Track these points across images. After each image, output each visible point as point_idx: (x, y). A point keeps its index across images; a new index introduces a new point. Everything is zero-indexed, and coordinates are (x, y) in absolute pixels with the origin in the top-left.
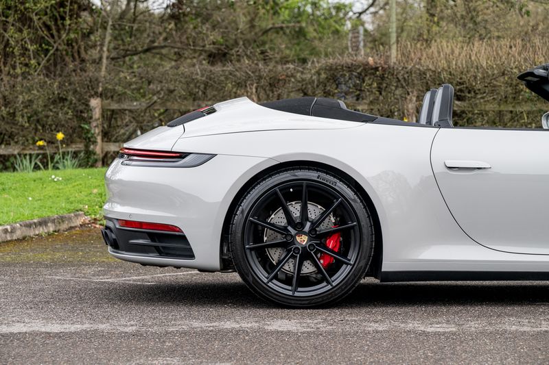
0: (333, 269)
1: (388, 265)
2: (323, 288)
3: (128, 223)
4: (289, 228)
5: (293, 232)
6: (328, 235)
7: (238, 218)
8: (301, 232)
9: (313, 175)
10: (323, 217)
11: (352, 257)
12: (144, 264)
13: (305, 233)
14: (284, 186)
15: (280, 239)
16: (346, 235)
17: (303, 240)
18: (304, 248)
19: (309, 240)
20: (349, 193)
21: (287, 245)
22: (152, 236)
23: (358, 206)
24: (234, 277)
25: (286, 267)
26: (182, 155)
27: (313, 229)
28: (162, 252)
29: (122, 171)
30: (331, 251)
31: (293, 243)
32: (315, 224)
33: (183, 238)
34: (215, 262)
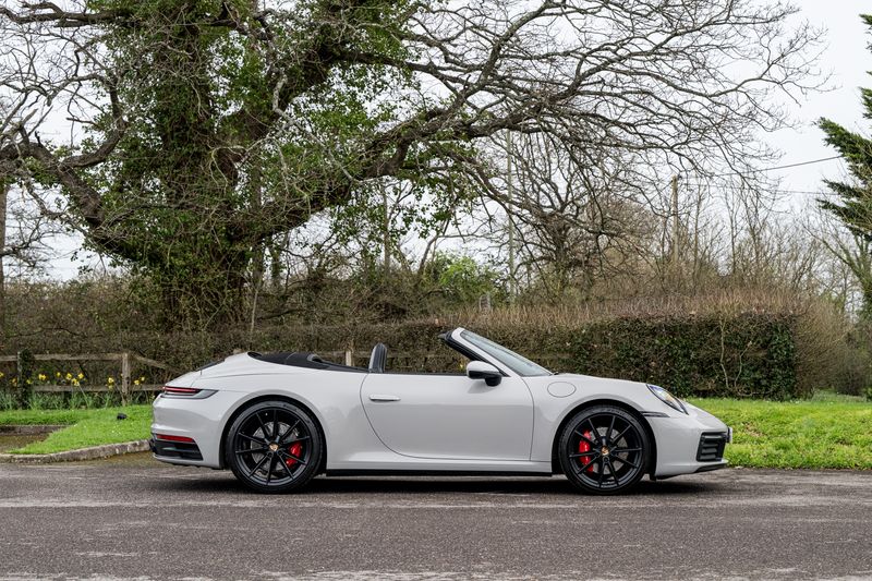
0: (294, 467)
1: (330, 465)
2: (287, 480)
3: (163, 436)
4: (266, 440)
5: (268, 442)
6: (292, 444)
7: (231, 432)
8: (273, 443)
9: (281, 404)
10: (289, 433)
11: (306, 460)
12: (175, 464)
13: (275, 443)
14: (262, 412)
15: (260, 447)
16: (304, 444)
17: (274, 448)
18: (275, 453)
19: (279, 448)
20: (305, 417)
21: (264, 451)
22: (177, 445)
23: (311, 426)
24: (228, 474)
25: (265, 466)
26: (198, 391)
27: (280, 441)
28: (183, 456)
29: (162, 402)
30: (294, 455)
31: (268, 450)
32: (283, 437)
33: (196, 447)
34: (216, 462)
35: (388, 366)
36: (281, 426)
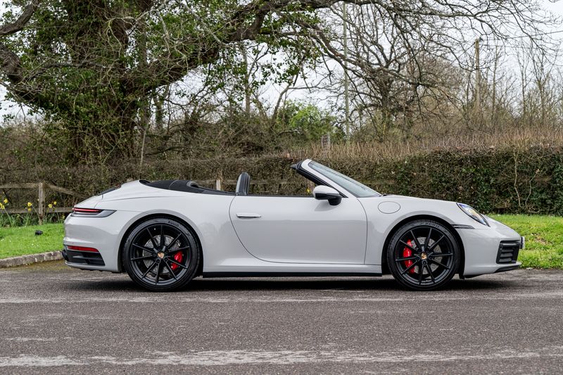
0: (177, 271)
1: (206, 269)
2: (172, 281)
3: (73, 247)
4: (155, 249)
5: (156, 251)
6: (175, 253)
7: (127, 244)
8: (160, 252)
9: (166, 221)
10: (173, 244)
11: (187, 265)
12: (83, 269)
13: (162, 252)
14: (151, 227)
15: (150, 255)
16: (185, 252)
17: (161, 256)
18: (162, 260)
19: (165, 255)
20: (185, 231)
21: (153, 258)
22: (84, 254)
23: (190, 238)
24: (125, 277)
25: (154, 270)
26: (100, 211)
27: (166, 250)
28: (89, 262)
29: (72, 220)
30: (176, 261)
31: (156, 257)
32: (168, 248)
33: (99, 255)
34: (116, 267)
35: (251, 191)
36: (167, 238)
